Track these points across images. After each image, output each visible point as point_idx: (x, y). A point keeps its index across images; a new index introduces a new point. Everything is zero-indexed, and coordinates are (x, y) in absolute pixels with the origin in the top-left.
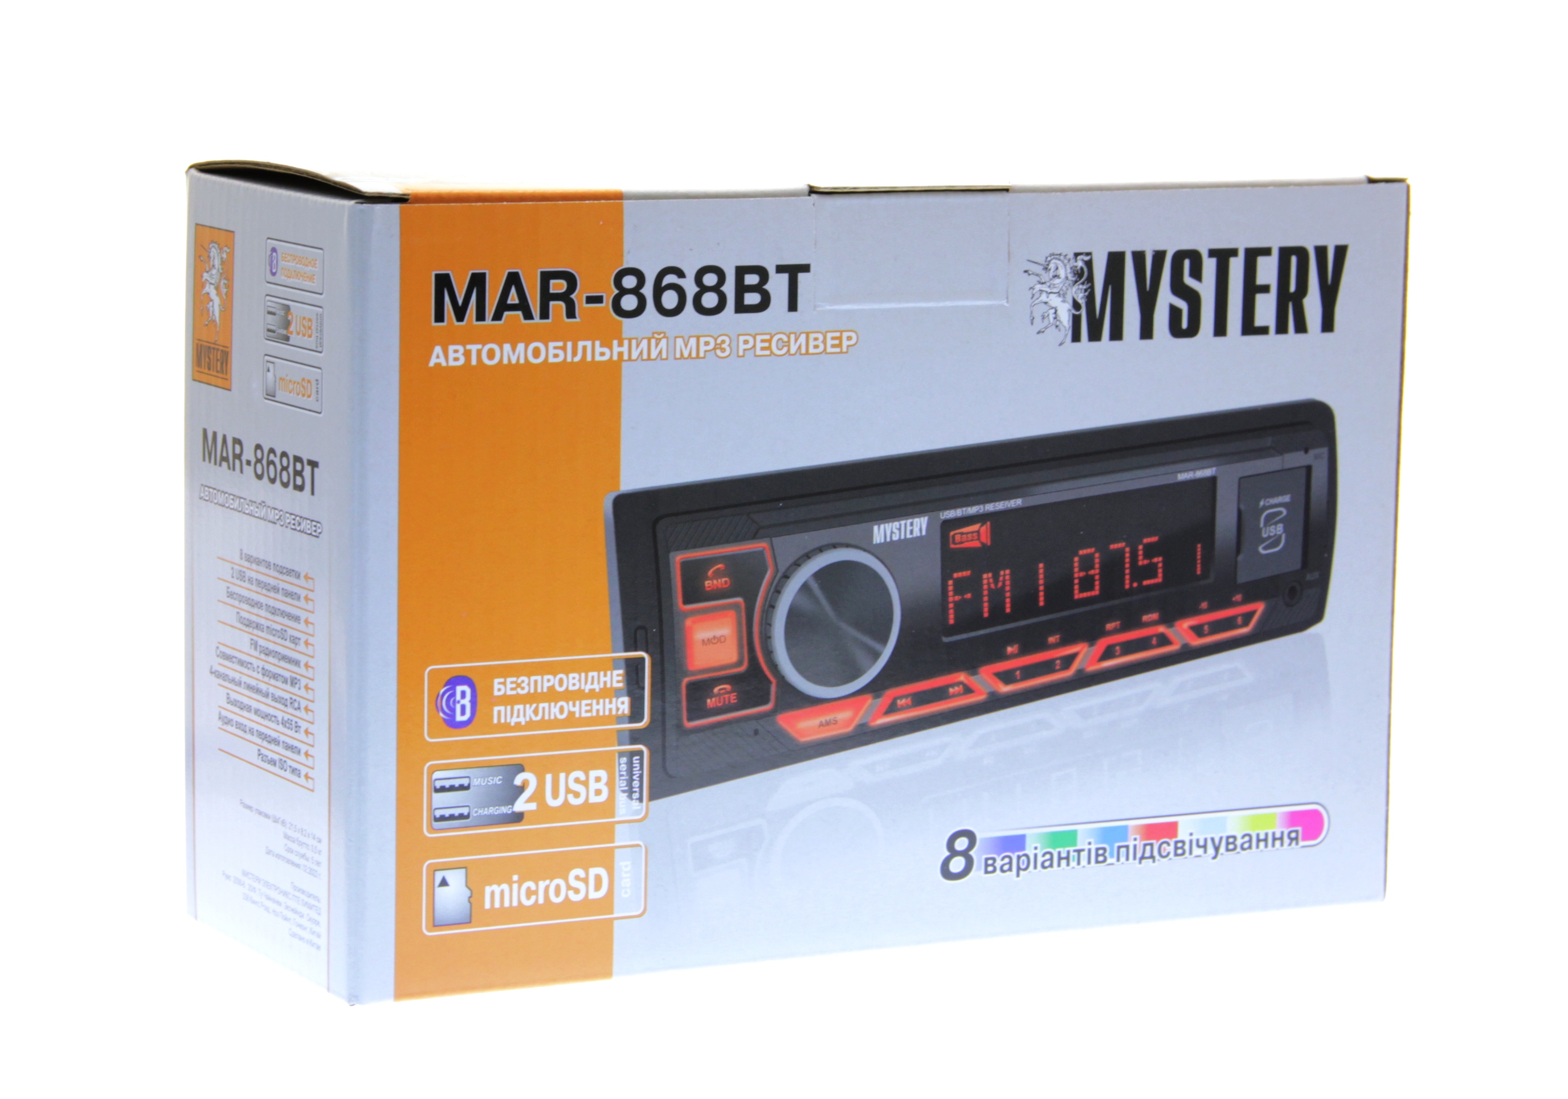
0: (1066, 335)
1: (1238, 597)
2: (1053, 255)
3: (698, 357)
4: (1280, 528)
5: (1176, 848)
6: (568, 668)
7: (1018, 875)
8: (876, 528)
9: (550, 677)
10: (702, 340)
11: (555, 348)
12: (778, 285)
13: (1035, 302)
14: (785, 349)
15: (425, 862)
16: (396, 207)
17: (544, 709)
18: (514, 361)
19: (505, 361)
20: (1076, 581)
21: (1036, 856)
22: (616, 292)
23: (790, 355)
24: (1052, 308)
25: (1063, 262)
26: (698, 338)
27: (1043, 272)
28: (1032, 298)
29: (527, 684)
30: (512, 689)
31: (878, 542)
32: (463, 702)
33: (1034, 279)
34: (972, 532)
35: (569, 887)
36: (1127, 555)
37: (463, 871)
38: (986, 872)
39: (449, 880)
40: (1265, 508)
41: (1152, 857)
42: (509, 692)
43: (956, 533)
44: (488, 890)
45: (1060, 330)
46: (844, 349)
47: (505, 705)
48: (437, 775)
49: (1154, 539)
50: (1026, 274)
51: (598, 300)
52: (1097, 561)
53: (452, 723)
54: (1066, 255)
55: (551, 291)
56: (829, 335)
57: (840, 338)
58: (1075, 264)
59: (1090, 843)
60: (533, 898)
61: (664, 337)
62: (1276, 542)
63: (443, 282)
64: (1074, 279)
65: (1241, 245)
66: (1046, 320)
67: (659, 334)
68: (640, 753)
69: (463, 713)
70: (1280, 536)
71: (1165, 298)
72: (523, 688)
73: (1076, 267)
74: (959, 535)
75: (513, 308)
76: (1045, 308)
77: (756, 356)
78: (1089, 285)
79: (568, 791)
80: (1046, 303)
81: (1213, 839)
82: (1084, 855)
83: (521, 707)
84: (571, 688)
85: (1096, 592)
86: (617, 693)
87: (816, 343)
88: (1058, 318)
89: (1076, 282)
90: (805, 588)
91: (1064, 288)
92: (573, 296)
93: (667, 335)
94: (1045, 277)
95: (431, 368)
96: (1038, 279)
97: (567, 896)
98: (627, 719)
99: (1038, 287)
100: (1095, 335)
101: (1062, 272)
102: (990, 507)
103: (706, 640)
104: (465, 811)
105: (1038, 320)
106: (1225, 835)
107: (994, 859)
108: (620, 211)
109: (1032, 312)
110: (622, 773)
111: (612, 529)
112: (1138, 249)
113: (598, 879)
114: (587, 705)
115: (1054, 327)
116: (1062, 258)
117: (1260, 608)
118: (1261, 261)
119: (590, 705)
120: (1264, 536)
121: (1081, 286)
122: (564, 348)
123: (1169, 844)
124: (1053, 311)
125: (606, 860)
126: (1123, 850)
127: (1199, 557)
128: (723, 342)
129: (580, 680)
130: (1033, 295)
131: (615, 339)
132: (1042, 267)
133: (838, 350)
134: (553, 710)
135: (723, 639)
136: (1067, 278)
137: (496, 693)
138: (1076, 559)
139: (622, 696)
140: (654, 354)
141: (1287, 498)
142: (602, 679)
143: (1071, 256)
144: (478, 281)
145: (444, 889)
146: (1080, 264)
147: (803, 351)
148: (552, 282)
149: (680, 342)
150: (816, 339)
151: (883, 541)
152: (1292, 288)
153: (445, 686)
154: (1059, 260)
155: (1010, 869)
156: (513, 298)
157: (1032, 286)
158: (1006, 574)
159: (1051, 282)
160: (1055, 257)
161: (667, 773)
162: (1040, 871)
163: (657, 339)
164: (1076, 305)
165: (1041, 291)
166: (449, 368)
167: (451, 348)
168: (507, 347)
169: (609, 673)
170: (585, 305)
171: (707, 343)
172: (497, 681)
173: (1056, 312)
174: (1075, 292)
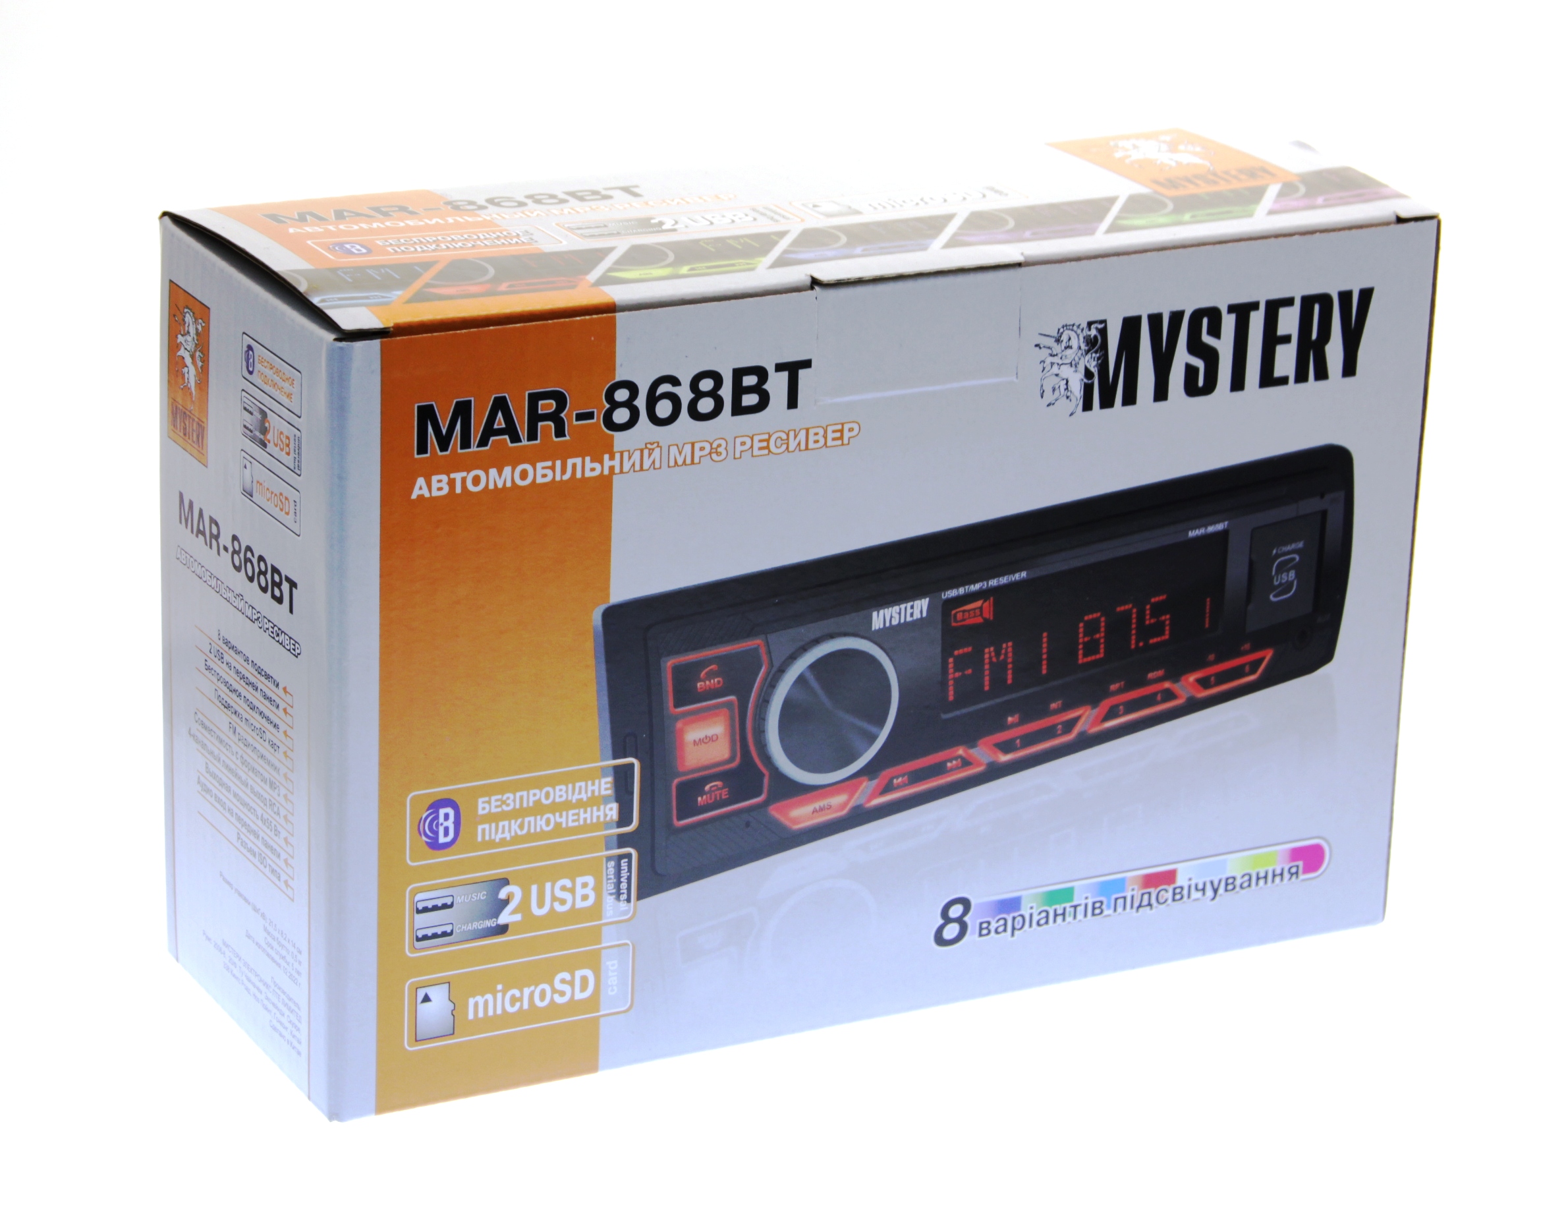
0: (1077, 405)
1: (1247, 646)
2: (1066, 326)
3: (693, 463)
4: (1292, 574)
5: (1174, 894)
6: (553, 781)
7: (1013, 934)
8: (875, 614)
9: (537, 791)
10: (697, 446)
11: (544, 468)
12: (777, 384)
13: (1046, 375)
14: (784, 447)
15: (407, 981)
16: (376, 344)
17: (529, 822)
18: (500, 485)
19: (491, 486)
20: (1081, 646)
21: (1031, 915)
22: (607, 406)
23: (789, 452)
24: (1064, 379)
25: (1076, 332)
26: (693, 444)
27: (1055, 345)
28: (1043, 371)
29: (512, 800)
30: (497, 807)
31: (877, 628)
32: (446, 824)
33: (1045, 352)
34: (974, 609)
35: (554, 991)
36: (1134, 616)
37: (446, 986)
38: (981, 935)
39: (431, 996)
40: (1278, 556)
41: (1150, 905)
42: (494, 810)
43: (958, 613)
44: (471, 1001)
46: (846, 441)
47: (490, 822)
48: (419, 896)
49: (1163, 597)
50: (1038, 348)
52: (1103, 624)
53: (434, 845)
54: (1080, 325)
55: (540, 412)
56: (830, 429)
57: (841, 431)
58: (1089, 333)
59: (1086, 898)
60: (518, 1005)
61: (658, 446)
62: (1289, 586)
63: (427, 414)
64: (1087, 348)
65: (1263, 296)
66: (1057, 392)
67: (652, 443)
68: (629, 856)
69: (446, 833)
70: (1292, 583)
71: (1182, 357)
72: (508, 805)
73: (1090, 336)
74: (961, 613)
75: (500, 432)
76: (1057, 379)
77: (753, 456)
78: (1102, 352)
79: (554, 898)
80: (1057, 375)
81: (1212, 883)
82: (1081, 910)
83: (506, 823)
84: (558, 800)
85: (1101, 655)
86: (605, 800)
87: (816, 438)
88: (1069, 389)
89: (1087, 352)
90: (801, 680)
91: (1077, 359)
92: (562, 415)
93: (660, 445)
94: (1057, 349)
95: (414, 500)
96: (1050, 351)
97: (552, 998)
98: (615, 825)
99: (1049, 360)
100: (1107, 401)
101: (1074, 343)
102: (993, 583)
103: (697, 740)
104: (448, 929)
105: (1048, 391)
106: (1224, 876)
107: (989, 923)
108: (612, 324)
109: (1042, 386)
110: (609, 877)
111: (601, 640)
112: (1155, 311)
113: (584, 980)
114: (573, 815)
115: (1065, 398)
116: (1075, 328)
117: (1268, 655)
118: (1283, 312)
119: (578, 814)
120: (1276, 583)
121: (1094, 355)
122: (553, 468)
123: (1166, 891)
124: (1065, 382)
125: (593, 961)
126: (1120, 902)
127: (1208, 611)
128: (719, 446)
129: (567, 792)
130: (1044, 369)
131: (606, 452)
132: (1054, 340)
133: (839, 442)
134: (539, 823)
135: (714, 738)
136: (1080, 348)
137: (481, 812)
138: (1081, 625)
139: (610, 802)
140: (647, 464)
141: (1300, 545)
142: (590, 788)
143: (1084, 325)
144: (463, 410)
145: (427, 1004)
146: (1093, 332)
147: (803, 446)
148: (541, 403)
149: (674, 450)
150: (816, 434)
151: (882, 626)
152: (1314, 336)
153: (428, 810)
154: (1072, 330)
155: (1005, 930)
156: (500, 422)
157: (1043, 359)
158: (1008, 647)
159: (1064, 353)
160: (1068, 328)
161: (656, 873)
162: (1035, 929)
163: (650, 449)
164: (1088, 374)
165: (1052, 364)
166: (432, 499)
167: (435, 478)
168: (493, 472)
169: (597, 782)
170: (575, 423)
171: (702, 449)
172: (481, 800)
173: (1067, 382)
174: (1088, 361)
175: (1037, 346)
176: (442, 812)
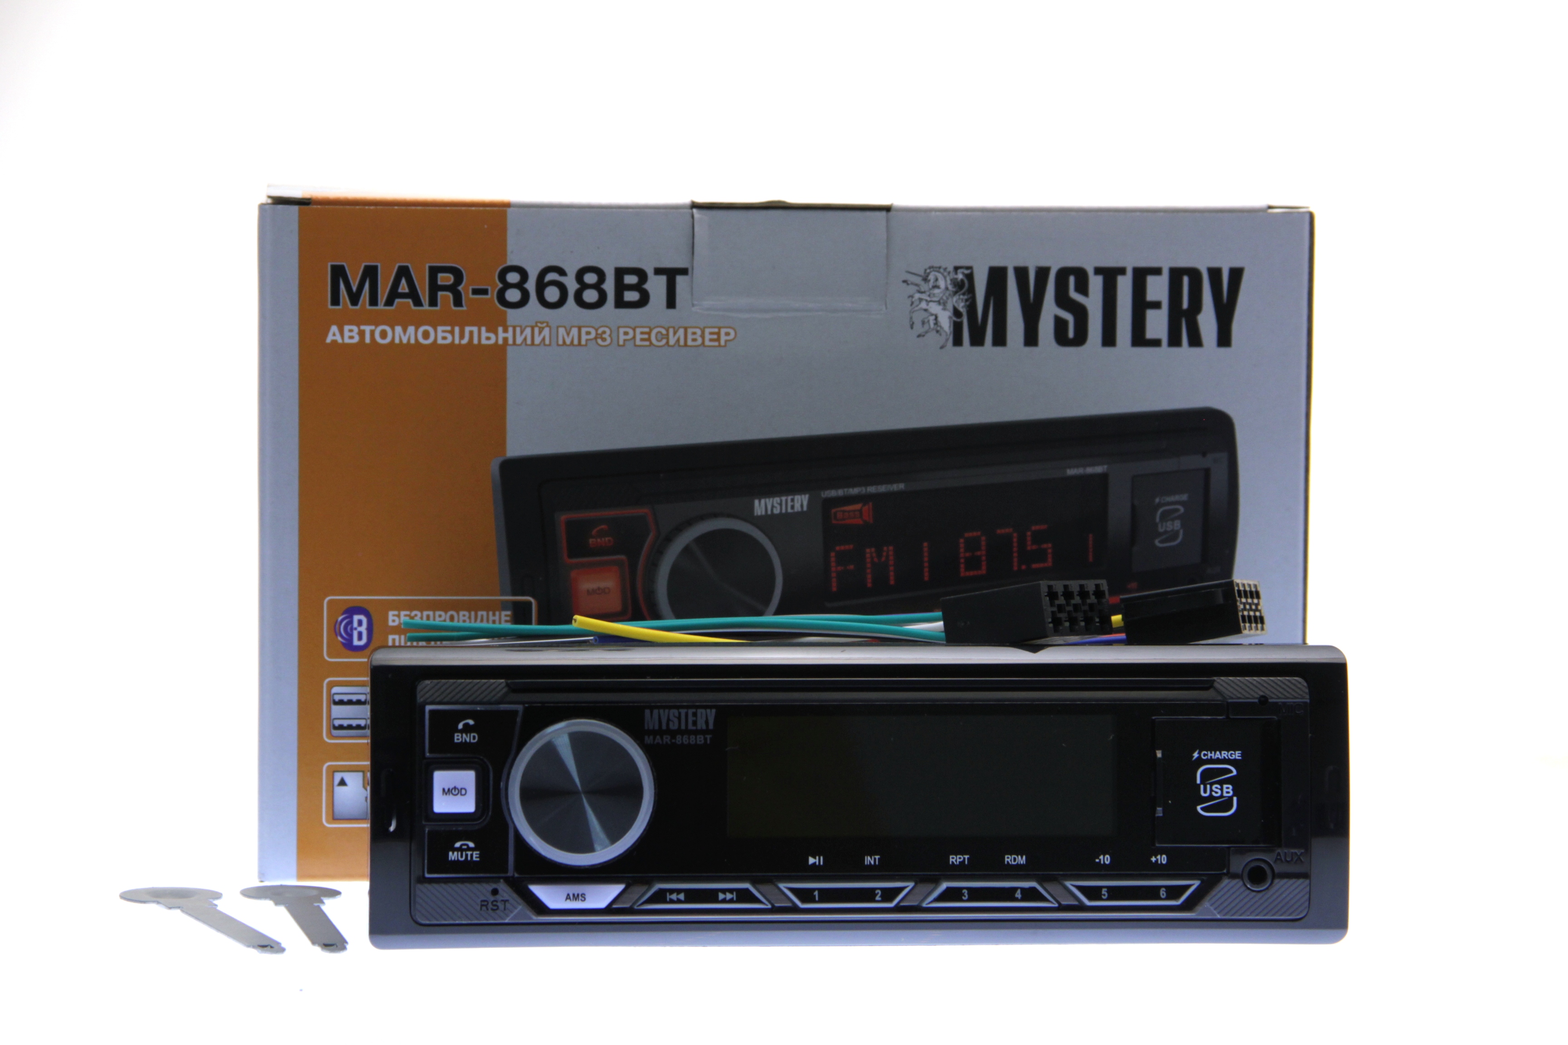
0: (947, 340)
1: (1133, 585)
2: (933, 267)
3: (580, 344)
4: (1177, 524)
6: (457, 606)
8: (756, 502)
9: (442, 613)
10: (584, 330)
11: (444, 331)
12: (657, 286)
13: (915, 309)
14: (664, 341)
15: (324, 765)
16: (296, 208)
18: (405, 341)
20: (962, 560)
22: (500, 285)
23: (669, 346)
24: (932, 315)
25: (942, 274)
26: (580, 328)
27: (922, 283)
28: (911, 305)
31: (759, 514)
32: (359, 629)
33: (912, 289)
34: (854, 511)
36: (1015, 540)
37: (361, 774)
39: (347, 780)
40: (1160, 505)
43: (838, 512)
45: (940, 335)
46: (723, 343)
48: (335, 690)
49: (1044, 527)
50: (905, 285)
51: (484, 292)
52: (983, 543)
53: (349, 645)
54: (946, 268)
55: (439, 283)
56: (707, 331)
57: (718, 334)
58: (955, 276)
61: (548, 326)
62: (1174, 536)
63: (338, 273)
64: (954, 290)
65: (1130, 263)
66: (926, 327)
67: (542, 323)
69: (360, 638)
70: (1178, 532)
71: (1050, 309)
73: (957, 279)
74: (841, 513)
75: (403, 296)
76: (925, 314)
77: (635, 345)
78: (970, 296)
80: (926, 310)
85: (983, 571)
87: (694, 337)
88: (939, 324)
89: (955, 293)
90: (687, 550)
91: (944, 298)
92: (460, 288)
94: (924, 287)
95: (328, 344)
96: (916, 288)
99: (917, 296)
100: (977, 340)
101: (942, 283)
102: (872, 489)
103: (591, 591)
104: (362, 723)
105: (918, 325)
108: (504, 217)
109: (911, 318)
111: (499, 489)
112: (1021, 264)
115: (934, 332)
116: (942, 270)
118: (1151, 280)
120: (1161, 530)
121: (962, 297)
122: (452, 332)
124: (933, 317)
127: (1091, 546)
128: (604, 332)
129: (470, 618)
130: (912, 303)
131: (500, 326)
132: (921, 278)
133: (716, 344)
135: (607, 591)
136: (947, 289)
137: (391, 623)
138: (962, 540)
140: (537, 340)
141: (1184, 497)
142: (491, 619)
143: (951, 269)
144: (370, 273)
145: (343, 788)
146: (960, 276)
147: (682, 342)
148: (440, 275)
149: (562, 331)
150: (694, 333)
151: (763, 513)
152: (1185, 305)
153: (343, 614)
154: (939, 272)
156: (403, 287)
157: (911, 294)
158: (889, 551)
159: (932, 291)
160: (935, 269)
163: (540, 328)
164: (957, 313)
165: (921, 300)
166: (345, 345)
167: (347, 328)
168: (398, 329)
169: (497, 613)
170: (471, 296)
171: (588, 333)
172: (391, 613)
173: (936, 318)
174: (956, 302)
175: (905, 281)
176: (356, 618)
